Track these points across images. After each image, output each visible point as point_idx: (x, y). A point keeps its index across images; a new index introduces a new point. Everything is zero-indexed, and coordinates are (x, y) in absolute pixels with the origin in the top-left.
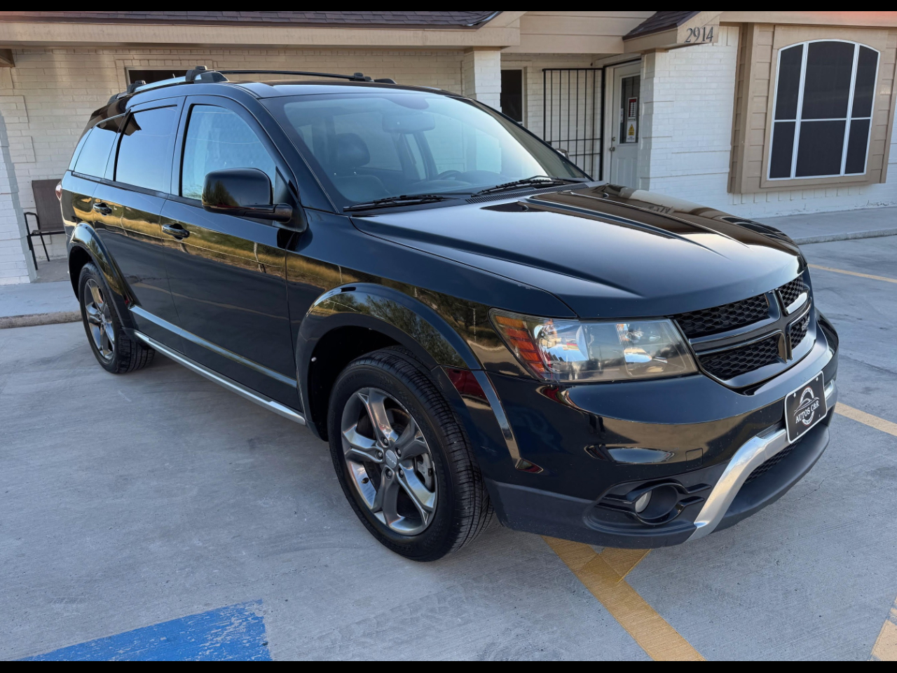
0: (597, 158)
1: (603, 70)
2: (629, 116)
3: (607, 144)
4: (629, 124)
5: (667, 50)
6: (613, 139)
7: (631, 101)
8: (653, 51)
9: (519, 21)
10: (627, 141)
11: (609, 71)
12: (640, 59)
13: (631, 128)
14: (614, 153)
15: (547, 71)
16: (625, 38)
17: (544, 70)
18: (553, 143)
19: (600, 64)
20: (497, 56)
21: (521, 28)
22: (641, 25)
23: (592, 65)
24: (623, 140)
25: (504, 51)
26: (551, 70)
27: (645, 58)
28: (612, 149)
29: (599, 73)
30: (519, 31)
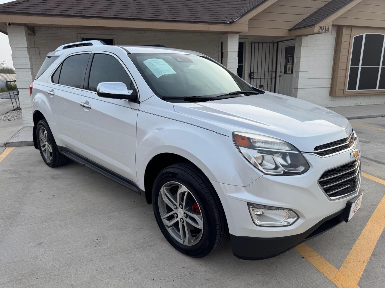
0: (274, 80)
1: (278, 43)
2: (289, 62)
3: (278, 74)
4: (288, 66)
5: (307, 35)
6: (281, 72)
7: (289, 57)
8: (302, 36)
9: (248, 21)
10: (287, 73)
11: (280, 44)
12: (295, 39)
13: (289, 67)
14: (281, 78)
15: (253, 44)
16: (290, 30)
18: (254, 73)
19: (276, 41)
20: (237, 36)
21: (249, 24)
22: (296, 25)
23: (272, 41)
24: (285, 72)
25: (241, 34)
26: (255, 43)
27: (297, 39)
28: (280, 76)
29: (276, 45)
30: (248, 26)
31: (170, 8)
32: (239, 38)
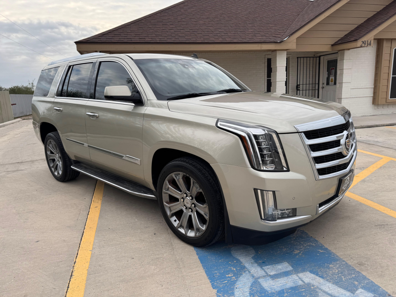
0: (317, 92)
1: (320, 57)
2: (331, 75)
3: (321, 86)
4: (331, 78)
5: (349, 49)
6: (323, 84)
7: (331, 69)
8: (344, 50)
9: (295, 40)
10: (330, 84)
11: (322, 58)
12: (338, 53)
13: (332, 79)
14: (323, 89)
15: (299, 58)
16: (332, 45)
17: (298, 58)
18: (300, 85)
19: (319, 55)
20: (285, 53)
21: (297, 42)
22: (339, 40)
23: (314, 55)
24: (328, 84)
25: (288, 51)
26: (300, 57)
27: (339, 53)
28: (323, 88)
29: (318, 59)
30: (296, 43)
31: (226, 31)
32: (287, 54)
